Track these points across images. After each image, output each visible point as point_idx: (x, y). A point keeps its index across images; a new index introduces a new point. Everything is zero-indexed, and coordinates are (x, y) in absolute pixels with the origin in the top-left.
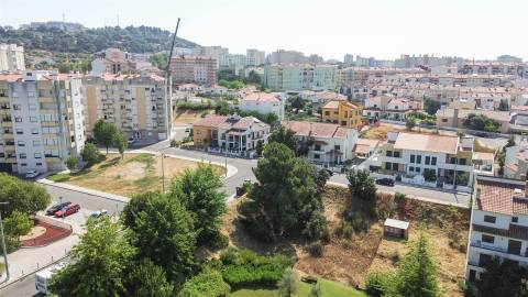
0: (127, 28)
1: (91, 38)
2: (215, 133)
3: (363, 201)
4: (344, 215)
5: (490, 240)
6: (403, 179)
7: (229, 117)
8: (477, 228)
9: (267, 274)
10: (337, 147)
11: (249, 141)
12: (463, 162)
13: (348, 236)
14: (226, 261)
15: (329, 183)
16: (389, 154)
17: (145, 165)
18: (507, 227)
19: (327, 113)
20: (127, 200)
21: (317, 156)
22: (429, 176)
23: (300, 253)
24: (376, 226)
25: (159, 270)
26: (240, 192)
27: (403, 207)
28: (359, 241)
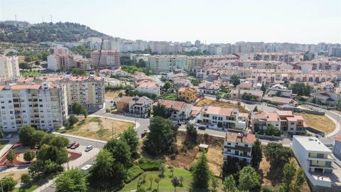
0: (57, 23)
1: (36, 33)
2: (128, 106)
3: (192, 137)
4: (185, 143)
5: (230, 151)
6: (210, 127)
7: (134, 97)
8: (225, 147)
9: (156, 166)
10: (184, 112)
11: (144, 109)
12: (233, 119)
13: (185, 152)
14: (141, 162)
15: (179, 129)
16: (204, 116)
17: (97, 123)
18: (234, 146)
19: (180, 94)
20: (106, 142)
21: (175, 116)
22: (220, 125)
23: (167, 158)
24: (197, 147)
25: (122, 165)
26: (143, 135)
27: (207, 139)
28: (190, 153)
